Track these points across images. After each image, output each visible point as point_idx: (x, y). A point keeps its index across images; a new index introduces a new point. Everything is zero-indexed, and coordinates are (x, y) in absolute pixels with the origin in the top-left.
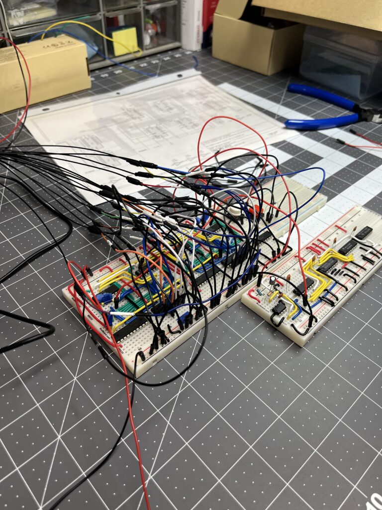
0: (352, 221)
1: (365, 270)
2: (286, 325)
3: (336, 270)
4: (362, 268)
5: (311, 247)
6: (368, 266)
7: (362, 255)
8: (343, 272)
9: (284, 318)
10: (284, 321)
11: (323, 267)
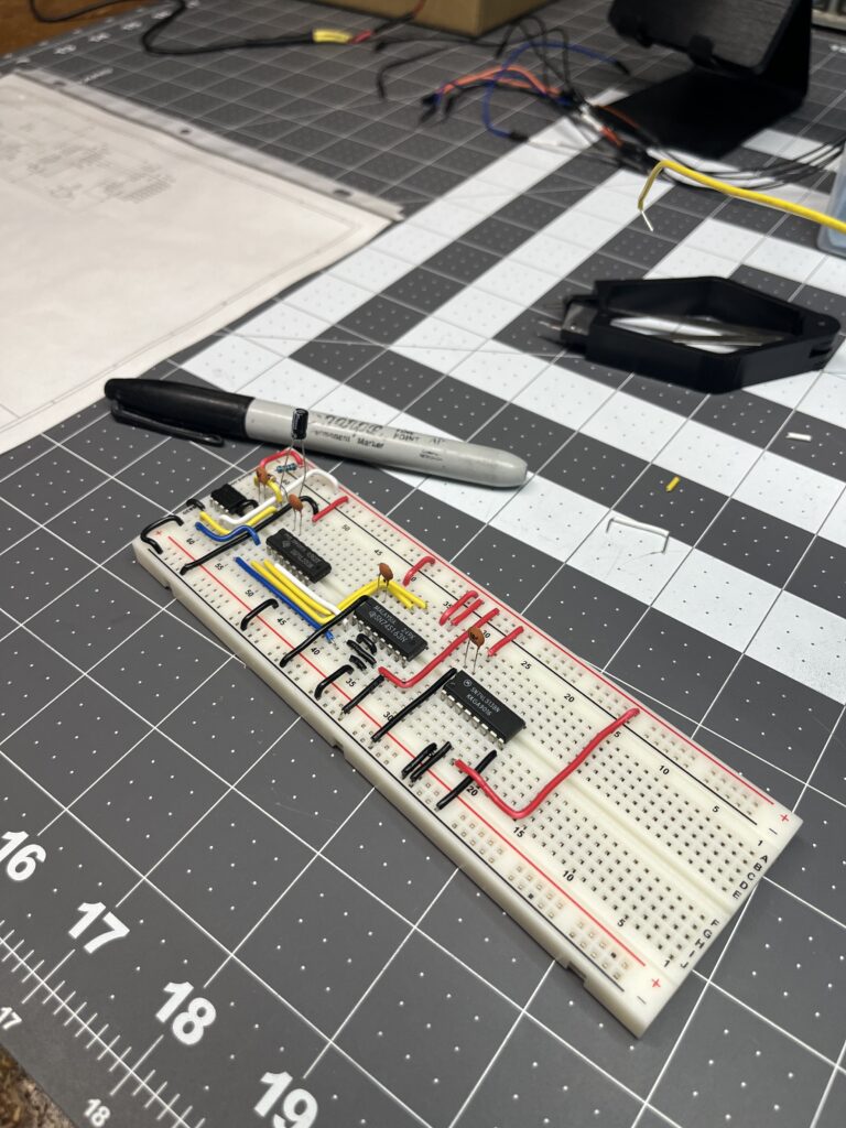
1: (376, 738)
2: (186, 513)
3: (374, 650)
4: (385, 730)
5: (480, 603)
6: (399, 762)
8: (362, 667)
9: (202, 507)
10: (197, 510)
11: (376, 608)
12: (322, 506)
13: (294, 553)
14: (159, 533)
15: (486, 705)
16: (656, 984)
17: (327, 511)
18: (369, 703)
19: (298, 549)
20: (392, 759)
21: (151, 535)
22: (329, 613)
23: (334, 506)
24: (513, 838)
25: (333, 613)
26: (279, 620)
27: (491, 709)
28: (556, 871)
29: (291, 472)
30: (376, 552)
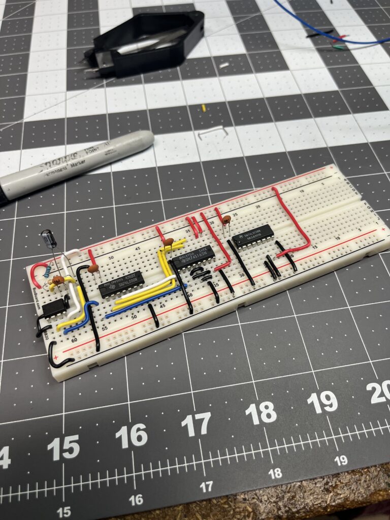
0: (303, 191)
1: (253, 284)
2: (47, 338)
3: (202, 269)
4: (250, 278)
5: (194, 218)
6: (268, 279)
7: (268, 257)
8: (211, 277)
9: (50, 327)
10: (49, 332)
11: (180, 258)
12: (89, 263)
13: (121, 285)
14: (56, 358)
15: (256, 234)
16: (383, 229)
17: (94, 262)
18: (232, 281)
19: (120, 282)
20: (265, 281)
21: (57, 362)
22: (170, 282)
23: (92, 259)
24: (316, 250)
25: (171, 280)
26: (161, 307)
27: (258, 233)
28: (334, 242)
29: (51, 271)
30: (137, 249)
